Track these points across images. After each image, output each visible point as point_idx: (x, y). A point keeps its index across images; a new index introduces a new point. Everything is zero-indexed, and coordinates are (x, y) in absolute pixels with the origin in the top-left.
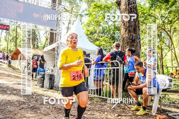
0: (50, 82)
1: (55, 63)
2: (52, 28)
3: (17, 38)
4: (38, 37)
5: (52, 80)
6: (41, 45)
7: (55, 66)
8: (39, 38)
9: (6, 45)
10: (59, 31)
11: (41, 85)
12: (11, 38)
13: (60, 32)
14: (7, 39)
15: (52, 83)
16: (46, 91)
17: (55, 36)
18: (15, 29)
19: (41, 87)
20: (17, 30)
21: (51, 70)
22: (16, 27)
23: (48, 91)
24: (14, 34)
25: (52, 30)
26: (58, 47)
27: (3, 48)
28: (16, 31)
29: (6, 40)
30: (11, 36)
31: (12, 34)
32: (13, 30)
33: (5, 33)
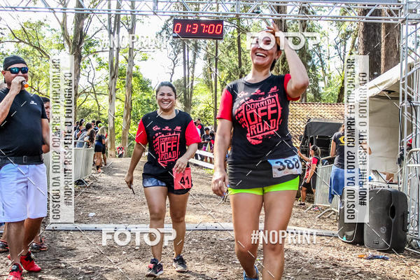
0: (389, 222)
1: (405, 147)
2: (380, 7)
3: (243, 73)
4: (316, 58)
5: (399, 212)
6: (329, 90)
7: (405, 157)
8: (320, 63)
9: (211, 100)
10: (411, 11)
11: (350, 233)
12: (223, 75)
13: (412, 16)
14: (213, 79)
15: (400, 228)
16: (374, 257)
17: (383, 44)
18: (236, 43)
19: (354, 244)
20: (242, 46)
21: (385, 177)
22: (236, 36)
23: (384, 258)
24: (233, 58)
25: (378, 13)
26: (410, 80)
27: (202, 113)
28: (237, 47)
29: (209, 84)
30: (221, 70)
31: (226, 60)
32: (229, 48)
33: (205, 59)
